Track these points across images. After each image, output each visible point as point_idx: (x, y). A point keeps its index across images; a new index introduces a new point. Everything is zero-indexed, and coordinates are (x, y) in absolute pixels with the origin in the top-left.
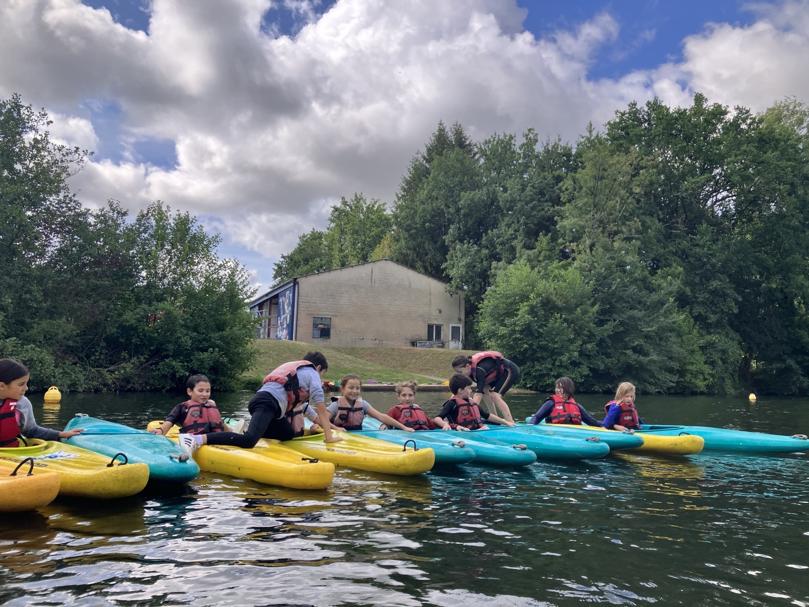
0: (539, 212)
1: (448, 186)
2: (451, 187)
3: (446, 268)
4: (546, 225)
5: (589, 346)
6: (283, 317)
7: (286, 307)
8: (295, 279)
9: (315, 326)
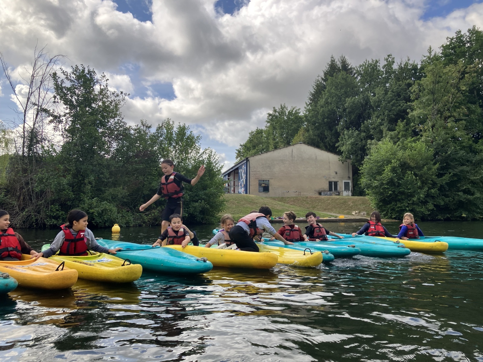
0: (397, 107)
1: (337, 95)
2: (339, 96)
3: (339, 146)
4: (402, 115)
5: (433, 191)
6: (241, 180)
7: (243, 175)
8: (247, 158)
9: (260, 185)
